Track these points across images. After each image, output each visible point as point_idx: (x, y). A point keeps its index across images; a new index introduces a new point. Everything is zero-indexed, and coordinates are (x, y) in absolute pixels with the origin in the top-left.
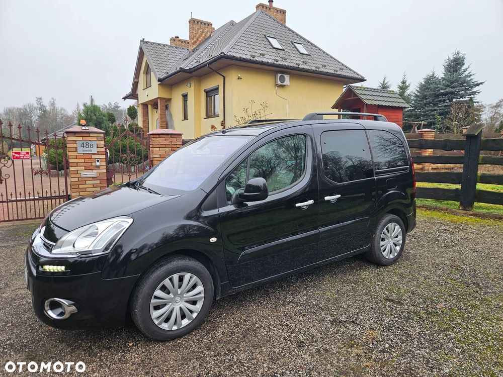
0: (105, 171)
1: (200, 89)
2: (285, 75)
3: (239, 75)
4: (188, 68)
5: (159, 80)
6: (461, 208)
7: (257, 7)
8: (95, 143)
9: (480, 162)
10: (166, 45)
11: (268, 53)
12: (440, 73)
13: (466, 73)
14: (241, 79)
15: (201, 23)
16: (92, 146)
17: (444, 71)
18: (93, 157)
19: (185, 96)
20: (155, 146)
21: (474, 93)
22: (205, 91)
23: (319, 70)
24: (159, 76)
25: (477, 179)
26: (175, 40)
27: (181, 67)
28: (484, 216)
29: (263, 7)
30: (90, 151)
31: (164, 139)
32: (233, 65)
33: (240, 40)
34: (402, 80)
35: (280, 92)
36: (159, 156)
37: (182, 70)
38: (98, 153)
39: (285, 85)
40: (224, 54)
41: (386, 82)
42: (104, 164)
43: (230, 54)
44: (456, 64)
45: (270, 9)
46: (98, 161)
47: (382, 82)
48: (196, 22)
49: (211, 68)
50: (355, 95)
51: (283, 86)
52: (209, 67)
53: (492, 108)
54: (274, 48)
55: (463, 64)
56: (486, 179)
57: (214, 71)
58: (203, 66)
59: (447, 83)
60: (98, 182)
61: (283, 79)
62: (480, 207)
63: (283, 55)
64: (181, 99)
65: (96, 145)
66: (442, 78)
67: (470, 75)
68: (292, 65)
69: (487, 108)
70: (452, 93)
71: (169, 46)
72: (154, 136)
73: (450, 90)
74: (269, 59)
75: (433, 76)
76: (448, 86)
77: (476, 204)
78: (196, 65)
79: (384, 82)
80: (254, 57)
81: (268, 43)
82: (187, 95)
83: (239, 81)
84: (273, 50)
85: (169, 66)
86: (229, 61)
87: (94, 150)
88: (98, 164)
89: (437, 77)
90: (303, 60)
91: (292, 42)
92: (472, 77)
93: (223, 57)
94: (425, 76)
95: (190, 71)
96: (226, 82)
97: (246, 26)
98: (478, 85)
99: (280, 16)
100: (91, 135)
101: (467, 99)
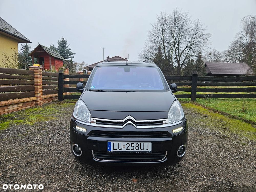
13: (68, 48)
17: (58, 46)
23: (6, 30)
44: (63, 43)
55: (66, 44)
59: (61, 51)
75: (53, 47)
89: (55, 47)
92: (70, 50)
98: (73, 54)
101: (69, 59)
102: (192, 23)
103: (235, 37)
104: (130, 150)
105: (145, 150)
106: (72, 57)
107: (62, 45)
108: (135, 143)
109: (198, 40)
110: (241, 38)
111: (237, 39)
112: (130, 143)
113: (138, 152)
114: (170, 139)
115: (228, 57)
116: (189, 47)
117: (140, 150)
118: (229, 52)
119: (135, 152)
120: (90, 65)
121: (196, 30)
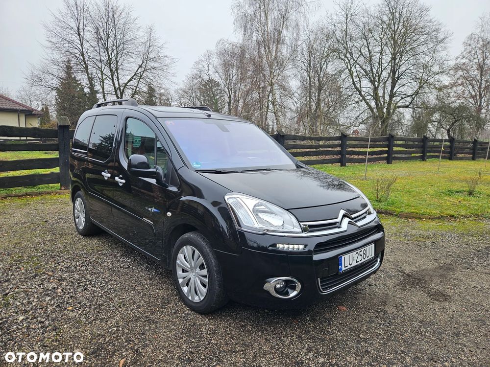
102: (141, 30)
103: (193, 68)
104: (359, 262)
105: (370, 257)
108: (363, 249)
109: (152, 64)
110: (200, 71)
111: (195, 71)
112: (359, 252)
113: (365, 262)
115: (182, 100)
116: (138, 76)
117: (366, 259)
118: (185, 92)
121: (149, 45)
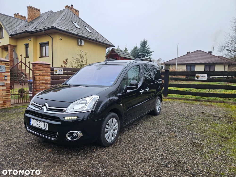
0: (10, 82)
1: (36, 42)
2: (82, 40)
3: (61, 38)
4: (31, 31)
5: (11, 35)
6: (164, 96)
7: (66, 7)
8: (4, 67)
9: (169, 80)
10: (11, 17)
11: (74, 29)
12: (139, 47)
13: (148, 47)
14: (62, 39)
15: (35, 9)
16: (3, 68)
17: (140, 46)
18: (3, 74)
19: (27, 46)
20: (37, 69)
21: (150, 55)
22: (39, 43)
23: (97, 40)
24: (10, 33)
25: (168, 86)
26: (17, 15)
27: (27, 30)
28: (172, 98)
29: (69, 7)
30: (2, 71)
31: (41, 66)
32: (57, 32)
33: (60, 21)
34: (125, 48)
35: (80, 48)
36: (39, 75)
37: (27, 32)
38: (6, 72)
39: (82, 45)
40: (54, 27)
41: (119, 48)
42: (9, 78)
43: (56, 27)
44: (144, 44)
45: (72, 9)
46: (6, 76)
47: (117, 48)
48: (32, 8)
49: (45, 33)
50: (115, 52)
51: (81, 45)
52: (44, 32)
53: (157, 61)
54: (77, 27)
55: (147, 44)
56: (172, 86)
57: (47, 34)
58: (41, 31)
59: (142, 51)
60: (6, 88)
61: (81, 42)
62: (169, 96)
63: (80, 31)
64: (24, 47)
65: (5, 68)
66: (140, 49)
67: (149, 49)
68: (85, 36)
69: (155, 61)
70: (143, 55)
71: (13, 17)
72: (37, 64)
73: (143, 53)
74: (75, 32)
75: (136, 48)
76: (142, 52)
77: (169, 94)
78: (35, 30)
79: (118, 48)
80: (68, 30)
81: (74, 25)
82: (28, 45)
83: (60, 41)
84: (76, 28)
85: (16, 28)
86: (56, 31)
87: (4, 71)
88: (6, 78)
89: (138, 48)
90: (90, 35)
91: (84, 26)
92: (150, 49)
93: (53, 28)
94: (134, 47)
95: (32, 33)
96: (53, 40)
97: (62, 15)
98: (152, 52)
99: (76, 13)
100: (2, 62)
101: (148, 57)
104: (38, 127)
105: (45, 129)
106: (151, 55)
107: (143, 46)
108: (41, 122)
112: (38, 122)
113: (41, 129)
114: (59, 123)
117: (42, 128)
119: (40, 128)
120: (167, 61)
